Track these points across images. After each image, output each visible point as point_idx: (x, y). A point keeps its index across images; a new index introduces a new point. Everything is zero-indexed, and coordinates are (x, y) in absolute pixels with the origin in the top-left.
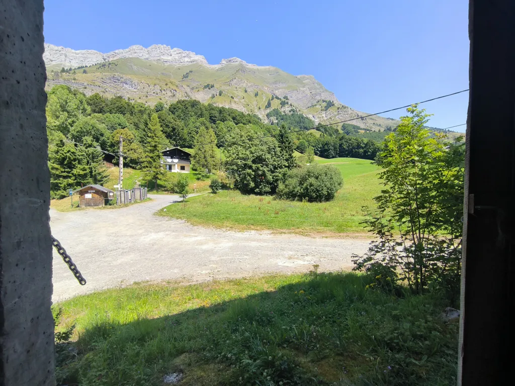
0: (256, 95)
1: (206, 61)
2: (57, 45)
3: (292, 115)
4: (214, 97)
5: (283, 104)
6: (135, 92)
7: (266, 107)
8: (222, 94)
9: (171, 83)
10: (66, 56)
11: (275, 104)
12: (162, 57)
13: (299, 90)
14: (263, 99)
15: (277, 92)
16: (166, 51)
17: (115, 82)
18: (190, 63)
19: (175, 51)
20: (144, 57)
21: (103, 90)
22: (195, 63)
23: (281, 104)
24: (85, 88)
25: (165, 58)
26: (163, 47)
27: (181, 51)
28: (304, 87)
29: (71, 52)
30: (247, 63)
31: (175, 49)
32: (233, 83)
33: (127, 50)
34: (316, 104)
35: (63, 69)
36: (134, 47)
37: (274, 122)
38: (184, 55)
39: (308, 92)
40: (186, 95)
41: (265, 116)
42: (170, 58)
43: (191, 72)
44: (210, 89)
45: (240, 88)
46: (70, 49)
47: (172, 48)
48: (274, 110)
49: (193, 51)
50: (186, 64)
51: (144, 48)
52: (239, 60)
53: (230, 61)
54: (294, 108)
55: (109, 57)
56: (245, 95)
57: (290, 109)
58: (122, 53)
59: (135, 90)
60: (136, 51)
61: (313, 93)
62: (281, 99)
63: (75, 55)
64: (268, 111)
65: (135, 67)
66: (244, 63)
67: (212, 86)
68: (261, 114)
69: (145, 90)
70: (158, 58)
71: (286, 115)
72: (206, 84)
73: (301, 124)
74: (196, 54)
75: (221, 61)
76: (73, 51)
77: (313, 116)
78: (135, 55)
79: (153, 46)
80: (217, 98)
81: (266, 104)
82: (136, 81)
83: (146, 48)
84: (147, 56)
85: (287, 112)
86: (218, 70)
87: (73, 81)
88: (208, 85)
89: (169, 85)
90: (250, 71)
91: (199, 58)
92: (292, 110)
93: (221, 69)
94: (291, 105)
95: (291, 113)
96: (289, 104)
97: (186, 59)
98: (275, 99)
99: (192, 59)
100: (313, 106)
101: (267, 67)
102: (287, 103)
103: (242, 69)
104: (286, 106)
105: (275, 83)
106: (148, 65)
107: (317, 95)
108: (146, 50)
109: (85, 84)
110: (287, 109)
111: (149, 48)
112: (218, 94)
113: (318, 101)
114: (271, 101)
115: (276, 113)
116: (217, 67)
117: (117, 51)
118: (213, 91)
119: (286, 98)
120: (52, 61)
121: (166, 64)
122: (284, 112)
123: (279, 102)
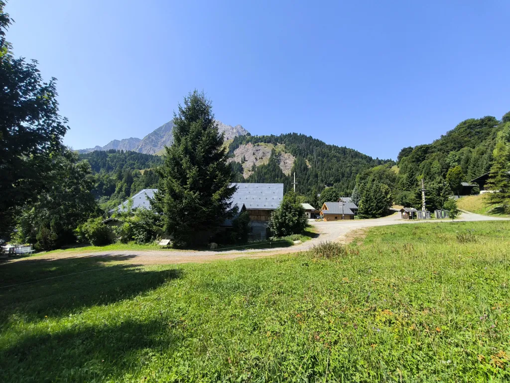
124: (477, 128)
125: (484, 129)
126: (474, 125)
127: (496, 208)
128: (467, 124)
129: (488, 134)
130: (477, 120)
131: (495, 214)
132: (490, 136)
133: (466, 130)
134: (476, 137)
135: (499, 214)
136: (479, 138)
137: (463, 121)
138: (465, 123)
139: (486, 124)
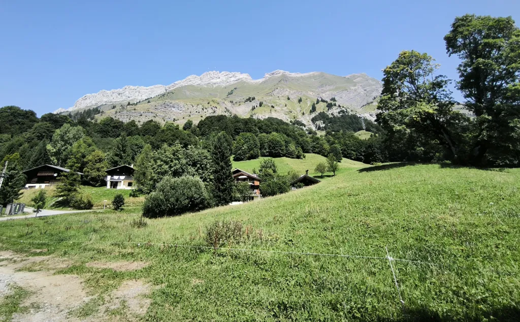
0: (300, 101)
1: (250, 78)
2: (135, 85)
3: (342, 116)
4: (255, 108)
5: (330, 106)
6: (180, 113)
7: (311, 112)
8: (263, 105)
9: (213, 101)
10: (139, 93)
11: (321, 107)
12: (212, 81)
13: (348, 90)
14: (307, 104)
15: (324, 95)
16: (215, 76)
17: (165, 107)
18: (236, 82)
19: (223, 74)
20: (197, 83)
21: (155, 115)
22: (240, 81)
23: (327, 106)
24: (141, 115)
25: (214, 81)
26: (212, 73)
27: (228, 73)
28: (355, 86)
29: (143, 89)
30: (290, 72)
31: (223, 72)
32: (275, 93)
33: (184, 80)
34: (372, 101)
35: (129, 103)
36: (189, 77)
37: (321, 126)
38: (230, 76)
39: (361, 90)
40: (225, 110)
41: (310, 121)
42: (218, 80)
43: (235, 89)
44: (251, 101)
45: (283, 96)
46: (142, 87)
47: (220, 72)
48: (320, 114)
49: (238, 72)
50: (232, 83)
51: (197, 77)
52: (282, 71)
53: (273, 74)
54: (343, 109)
55: (170, 88)
56: (287, 102)
57: (339, 110)
58: (181, 83)
59: (180, 112)
60: (191, 80)
61: (368, 90)
62: (327, 102)
63: (145, 90)
64: (313, 115)
65: (188, 93)
66: (287, 73)
67: (254, 99)
68: (306, 119)
69: (189, 111)
70: (209, 82)
71: (334, 117)
72: (248, 98)
73: (354, 125)
74: (241, 73)
75: (264, 75)
76: (145, 88)
77: (370, 115)
78: (190, 83)
79: (205, 74)
80: (258, 109)
81: (311, 109)
82: (182, 104)
83: (199, 76)
84: (199, 82)
85: (335, 115)
86: (261, 84)
87: (133, 111)
88: (250, 98)
89: (211, 103)
90: (293, 79)
91: (244, 77)
92: (341, 111)
93: (264, 82)
94: (339, 106)
95: (341, 114)
96: (337, 105)
97: (233, 79)
98: (320, 102)
99: (237, 78)
100: (368, 104)
101: (312, 73)
102: (335, 105)
103: (284, 79)
104: (334, 108)
105: (322, 86)
106: (199, 88)
107: (373, 92)
108: (199, 77)
109: (142, 112)
110: (335, 111)
111: (201, 76)
112: (258, 105)
113: (375, 98)
114: (316, 105)
115: (322, 116)
116: (261, 80)
117: (176, 83)
118: (254, 103)
119: (333, 99)
120: (129, 97)
121: (215, 86)
122: (332, 114)
123: (325, 104)
124: (20, 118)
125: (26, 121)
126: (19, 114)
127: (57, 202)
128: (13, 111)
129: (30, 128)
130: (22, 111)
131: (58, 207)
132: (31, 130)
133: (9, 115)
134: (17, 127)
135: (61, 208)
136: (20, 128)
137: (10, 105)
138: (10, 108)
139: (28, 117)
